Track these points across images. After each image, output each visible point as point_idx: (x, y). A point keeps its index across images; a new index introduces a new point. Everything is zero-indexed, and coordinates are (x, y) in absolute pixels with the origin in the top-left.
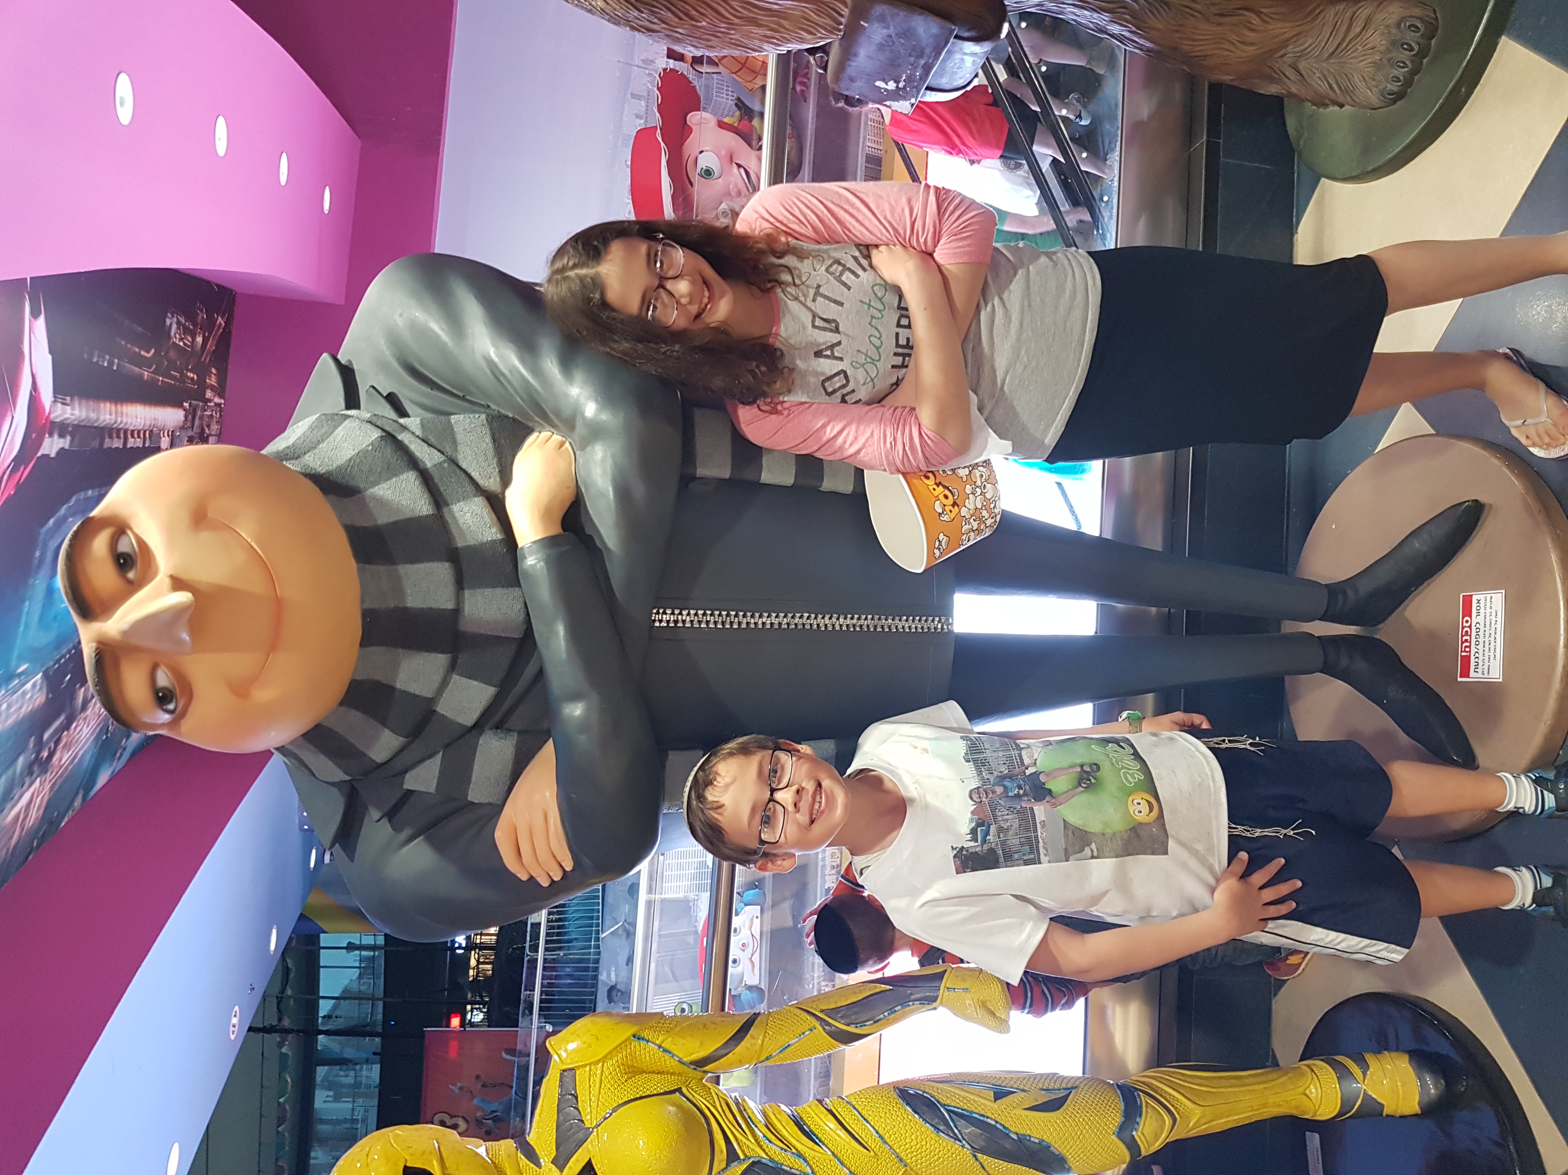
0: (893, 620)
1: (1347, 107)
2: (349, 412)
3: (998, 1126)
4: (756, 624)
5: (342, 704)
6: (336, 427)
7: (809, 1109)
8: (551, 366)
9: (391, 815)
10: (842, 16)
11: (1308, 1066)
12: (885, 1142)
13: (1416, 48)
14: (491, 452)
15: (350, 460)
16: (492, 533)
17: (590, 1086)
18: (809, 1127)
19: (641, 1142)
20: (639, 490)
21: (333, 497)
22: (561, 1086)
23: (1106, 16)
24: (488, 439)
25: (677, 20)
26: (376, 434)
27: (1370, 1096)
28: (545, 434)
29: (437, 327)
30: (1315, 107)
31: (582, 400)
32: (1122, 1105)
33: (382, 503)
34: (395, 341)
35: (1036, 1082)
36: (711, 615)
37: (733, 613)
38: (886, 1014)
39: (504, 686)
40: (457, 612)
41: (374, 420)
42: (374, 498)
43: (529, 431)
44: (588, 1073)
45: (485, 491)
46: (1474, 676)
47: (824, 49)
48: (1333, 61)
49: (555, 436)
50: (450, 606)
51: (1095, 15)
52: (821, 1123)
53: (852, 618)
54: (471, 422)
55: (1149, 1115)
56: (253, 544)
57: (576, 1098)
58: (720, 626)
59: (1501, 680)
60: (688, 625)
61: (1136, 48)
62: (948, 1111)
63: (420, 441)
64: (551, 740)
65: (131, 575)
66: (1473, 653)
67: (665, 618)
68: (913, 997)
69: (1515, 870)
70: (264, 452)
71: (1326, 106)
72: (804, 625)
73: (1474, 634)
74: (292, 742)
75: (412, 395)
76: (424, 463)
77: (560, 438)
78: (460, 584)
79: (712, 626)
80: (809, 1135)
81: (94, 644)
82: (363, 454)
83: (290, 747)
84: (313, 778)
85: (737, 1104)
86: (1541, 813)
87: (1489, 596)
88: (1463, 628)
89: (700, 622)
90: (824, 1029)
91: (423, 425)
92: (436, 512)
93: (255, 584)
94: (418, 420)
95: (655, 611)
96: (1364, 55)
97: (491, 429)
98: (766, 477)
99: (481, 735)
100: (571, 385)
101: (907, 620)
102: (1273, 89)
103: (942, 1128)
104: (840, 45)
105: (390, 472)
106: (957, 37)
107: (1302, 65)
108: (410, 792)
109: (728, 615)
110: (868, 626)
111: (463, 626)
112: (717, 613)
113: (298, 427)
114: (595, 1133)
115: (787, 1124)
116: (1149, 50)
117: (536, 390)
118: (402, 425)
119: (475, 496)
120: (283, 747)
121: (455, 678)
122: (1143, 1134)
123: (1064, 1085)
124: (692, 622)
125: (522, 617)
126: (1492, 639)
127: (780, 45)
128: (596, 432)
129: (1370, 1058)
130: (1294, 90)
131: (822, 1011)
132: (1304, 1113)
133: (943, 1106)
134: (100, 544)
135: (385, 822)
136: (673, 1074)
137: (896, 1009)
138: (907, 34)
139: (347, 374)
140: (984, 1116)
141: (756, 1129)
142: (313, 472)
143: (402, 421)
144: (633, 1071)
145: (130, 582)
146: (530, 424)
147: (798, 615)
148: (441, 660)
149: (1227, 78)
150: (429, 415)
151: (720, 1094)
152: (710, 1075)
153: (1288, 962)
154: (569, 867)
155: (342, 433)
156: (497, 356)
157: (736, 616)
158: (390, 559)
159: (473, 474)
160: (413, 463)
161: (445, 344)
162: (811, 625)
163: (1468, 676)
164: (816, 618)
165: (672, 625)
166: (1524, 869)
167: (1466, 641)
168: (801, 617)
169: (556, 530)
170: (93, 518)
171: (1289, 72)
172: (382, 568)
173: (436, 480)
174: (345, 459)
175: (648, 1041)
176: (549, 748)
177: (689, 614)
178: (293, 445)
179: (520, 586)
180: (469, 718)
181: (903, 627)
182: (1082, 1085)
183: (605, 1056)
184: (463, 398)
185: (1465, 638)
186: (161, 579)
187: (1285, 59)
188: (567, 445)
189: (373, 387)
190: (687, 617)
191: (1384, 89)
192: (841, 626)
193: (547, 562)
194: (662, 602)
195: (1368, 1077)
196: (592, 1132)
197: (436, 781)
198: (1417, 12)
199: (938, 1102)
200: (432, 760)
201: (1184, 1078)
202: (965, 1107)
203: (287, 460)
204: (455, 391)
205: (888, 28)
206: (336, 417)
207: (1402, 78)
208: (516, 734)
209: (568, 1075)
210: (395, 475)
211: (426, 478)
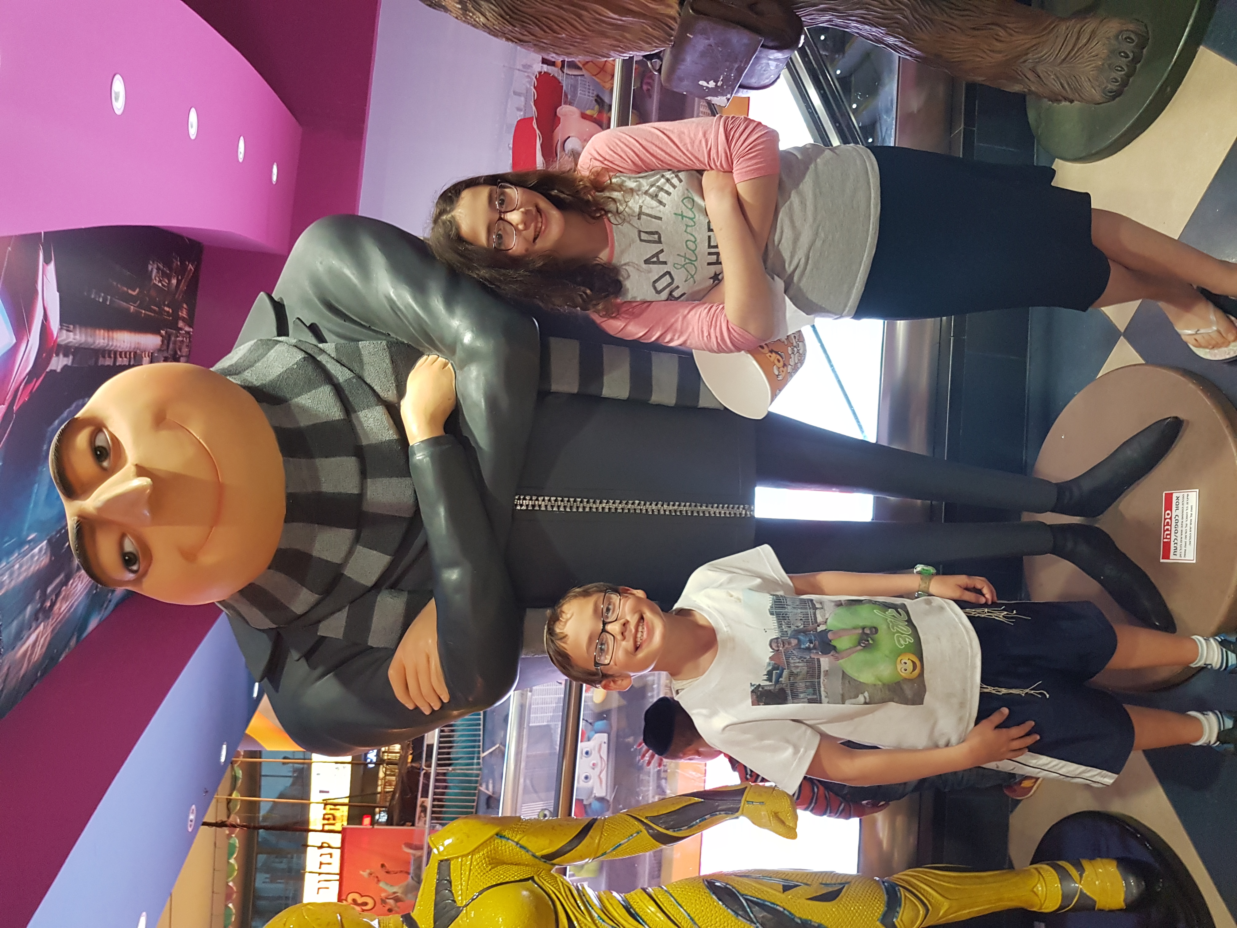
0: (707, 507)
1: (1076, 102)
2: (280, 339)
3: (786, 912)
4: (597, 508)
5: (269, 568)
6: (269, 350)
7: (635, 896)
8: (438, 304)
9: (308, 656)
10: (672, 29)
11: (1036, 869)
12: (695, 923)
13: (1131, 55)
14: (390, 371)
15: (279, 376)
16: (389, 434)
17: (461, 874)
18: (634, 910)
19: (501, 920)
20: (504, 402)
21: (265, 404)
22: (438, 873)
23: (882, 30)
24: (388, 361)
25: (543, 33)
26: (300, 356)
27: (1085, 894)
28: (433, 357)
29: (349, 272)
30: (1050, 103)
31: (461, 330)
32: (885, 897)
33: (304, 409)
34: (317, 284)
35: (817, 878)
36: (562, 501)
37: (579, 500)
38: (698, 821)
39: (398, 555)
40: (361, 496)
41: (299, 345)
42: (298, 406)
43: (420, 354)
44: (459, 864)
45: (386, 401)
46: (1174, 558)
47: (658, 56)
48: (1064, 66)
49: (440, 358)
50: (356, 491)
51: (874, 29)
52: (644, 907)
53: (674, 505)
54: (374, 348)
55: (907, 906)
56: (201, 440)
57: (450, 882)
58: (568, 510)
59: (1194, 562)
60: (543, 508)
61: (907, 55)
62: (746, 900)
63: (334, 361)
64: (433, 599)
65: (105, 464)
66: (1172, 540)
67: (525, 503)
68: (719, 808)
69: (1204, 714)
70: (211, 369)
71: (1059, 101)
72: (635, 509)
73: (1173, 524)
74: (232, 597)
75: (329, 326)
76: (337, 379)
77: (444, 360)
78: (364, 474)
79: (562, 509)
80: (634, 916)
81: (76, 518)
82: (290, 371)
83: (231, 602)
84: (247, 626)
85: (578, 890)
86: (1225, 669)
87: (1186, 494)
88: (1165, 519)
89: (552, 507)
90: (648, 832)
91: (337, 349)
92: (346, 418)
93: (202, 473)
94: (333, 345)
95: (517, 497)
96: (1090, 61)
97: (390, 353)
98: (606, 392)
99: (379, 593)
100: (453, 318)
101: (717, 507)
102: (1017, 88)
103: (740, 913)
104: (671, 52)
105: (310, 386)
106: (762, 46)
107: (1040, 69)
108: (323, 638)
109: (575, 501)
110: (686, 511)
111: (366, 508)
112: (566, 499)
113: (240, 350)
114: (464, 912)
115: (618, 907)
116: (917, 57)
117: (426, 322)
118: (321, 349)
119: (377, 405)
120: (224, 601)
121: (359, 548)
122: (901, 920)
123: (839, 881)
124: (546, 506)
125: (411, 501)
126: (1188, 528)
127: (624, 53)
128: (471, 356)
129: (1085, 863)
130: (1033, 89)
131: (647, 818)
132: (1033, 906)
133: (742, 895)
134: (82, 439)
135: (303, 662)
136: (527, 865)
137: (706, 817)
138: (724, 43)
139: (279, 308)
140: (774, 904)
141: (592, 911)
142: (250, 385)
143: (321, 345)
144: (495, 862)
145: (104, 469)
146: (421, 349)
147: (631, 502)
148: (348, 534)
149: (980, 79)
150: (342, 341)
151: (564, 882)
152: (557, 867)
153: (1022, 785)
154: (446, 699)
155: (274, 354)
156: (395, 296)
157: (581, 502)
158: (309, 455)
159: (375, 388)
160: (329, 379)
161: (355, 286)
162: (641, 509)
163: (1169, 558)
164: (645, 504)
165: (530, 508)
166: (1211, 714)
167: (1167, 530)
168: (633, 504)
169: (440, 432)
170: (77, 419)
171: (1030, 75)
172: (303, 461)
173: (347, 392)
174: (276, 375)
175: (508, 839)
176: (432, 605)
177: (544, 500)
178: (236, 363)
179: (410, 476)
180: (369, 580)
181: (715, 513)
182: (853, 881)
183: (474, 850)
184: (369, 328)
185: (1166, 527)
186: (129, 468)
187: (1026, 64)
188: (450, 365)
189: (298, 318)
190: (543, 503)
191: (1106, 88)
192: (665, 511)
193: (432, 456)
194: (523, 490)
195: (1083, 878)
196: (462, 910)
197: (343, 629)
198: (1131, 27)
199: (738, 892)
200: (340, 613)
201: (936, 876)
202: (760, 897)
203: (230, 375)
204: (362, 323)
205: (708, 39)
206: (269, 342)
207: (1119, 79)
208: (406, 593)
209: (444, 865)
210: (315, 388)
211: (338, 390)
